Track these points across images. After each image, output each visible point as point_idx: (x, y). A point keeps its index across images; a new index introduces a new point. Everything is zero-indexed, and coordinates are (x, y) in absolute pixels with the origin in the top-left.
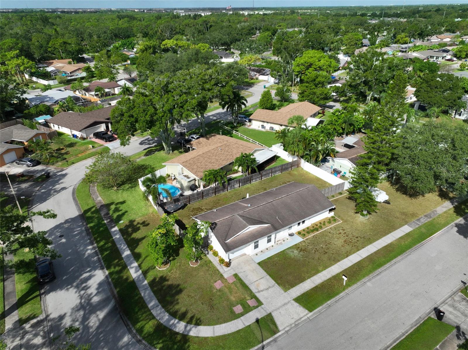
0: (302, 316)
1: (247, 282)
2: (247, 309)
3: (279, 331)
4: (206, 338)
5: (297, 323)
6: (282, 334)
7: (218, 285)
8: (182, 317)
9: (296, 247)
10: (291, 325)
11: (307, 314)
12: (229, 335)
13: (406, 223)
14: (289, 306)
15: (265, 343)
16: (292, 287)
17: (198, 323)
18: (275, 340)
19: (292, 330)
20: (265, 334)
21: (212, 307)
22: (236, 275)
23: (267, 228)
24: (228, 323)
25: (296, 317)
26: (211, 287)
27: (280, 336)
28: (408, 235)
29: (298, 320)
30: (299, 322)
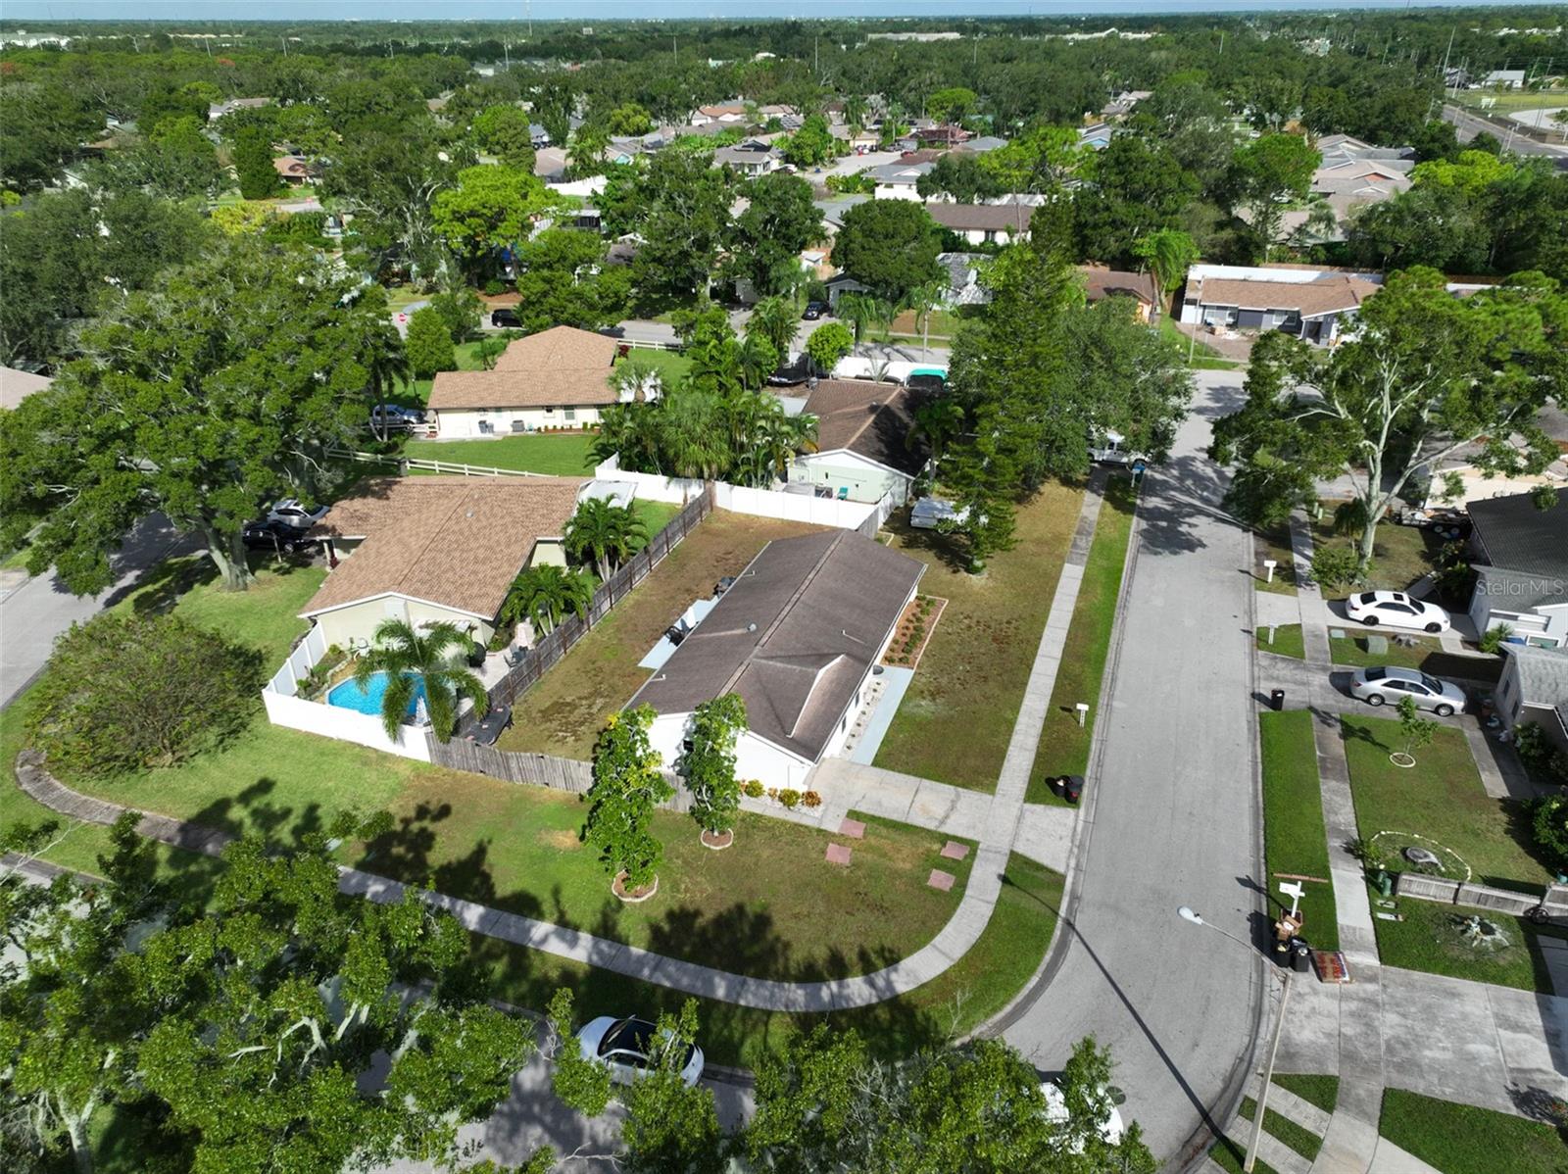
0: (1072, 824)
1: (895, 817)
2: (961, 871)
3: (1063, 877)
4: (944, 976)
5: (1077, 843)
6: (1075, 878)
7: (837, 855)
8: (838, 968)
9: (913, 692)
10: (1071, 851)
11: (1077, 816)
12: (982, 939)
13: (1062, 560)
14: (1029, 819)
15: (1063, 912)
16: (997, 777)
17: (892, 959)
18: (1075, 897)
19: (1084, 861)
20: (1047, 895)
21: (880, 908)
22: (853, 815)
23: (844, 665)
24: (954, 919)
25: (1067, 833)
26: (828, 868)
27: (1073, 883)
28: (1086, 580)
29: (1074, 835)
30: (1078, 837)
